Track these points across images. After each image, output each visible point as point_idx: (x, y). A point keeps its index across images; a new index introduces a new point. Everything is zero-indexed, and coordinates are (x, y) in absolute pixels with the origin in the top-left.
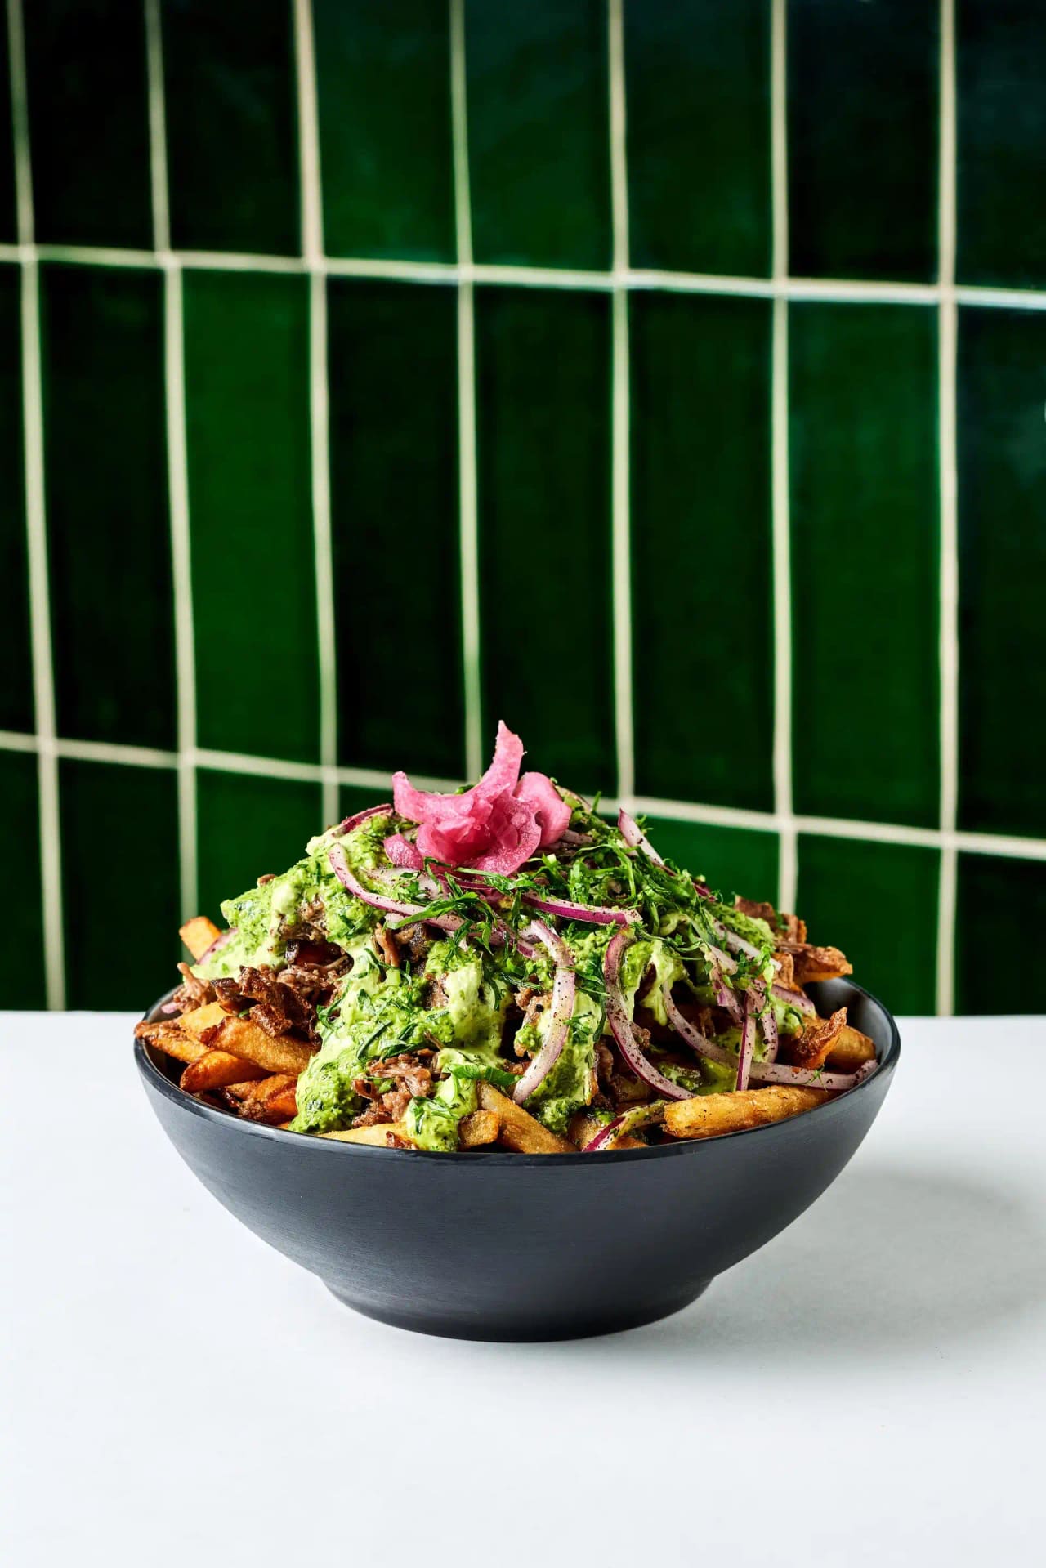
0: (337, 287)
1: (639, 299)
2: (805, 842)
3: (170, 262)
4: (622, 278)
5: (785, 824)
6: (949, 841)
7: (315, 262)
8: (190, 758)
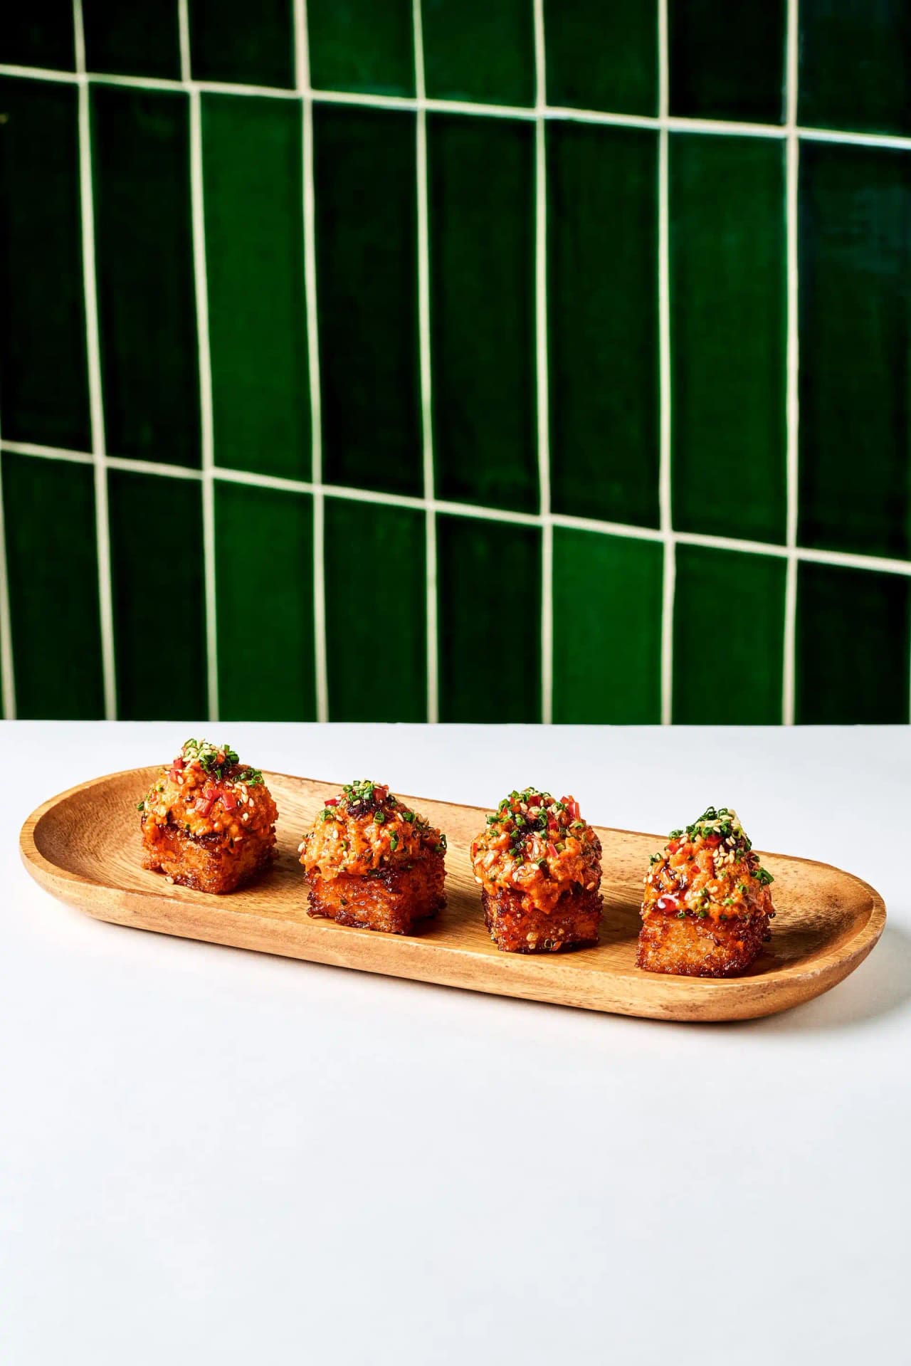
0: (320, 109)
1: (553, 126)
2: (681, 549)
3: (193, 88)
4: (541, 112)
5: (667, 536)
6: (793, 553)
7: (305, 92)
8: (210, 473)
